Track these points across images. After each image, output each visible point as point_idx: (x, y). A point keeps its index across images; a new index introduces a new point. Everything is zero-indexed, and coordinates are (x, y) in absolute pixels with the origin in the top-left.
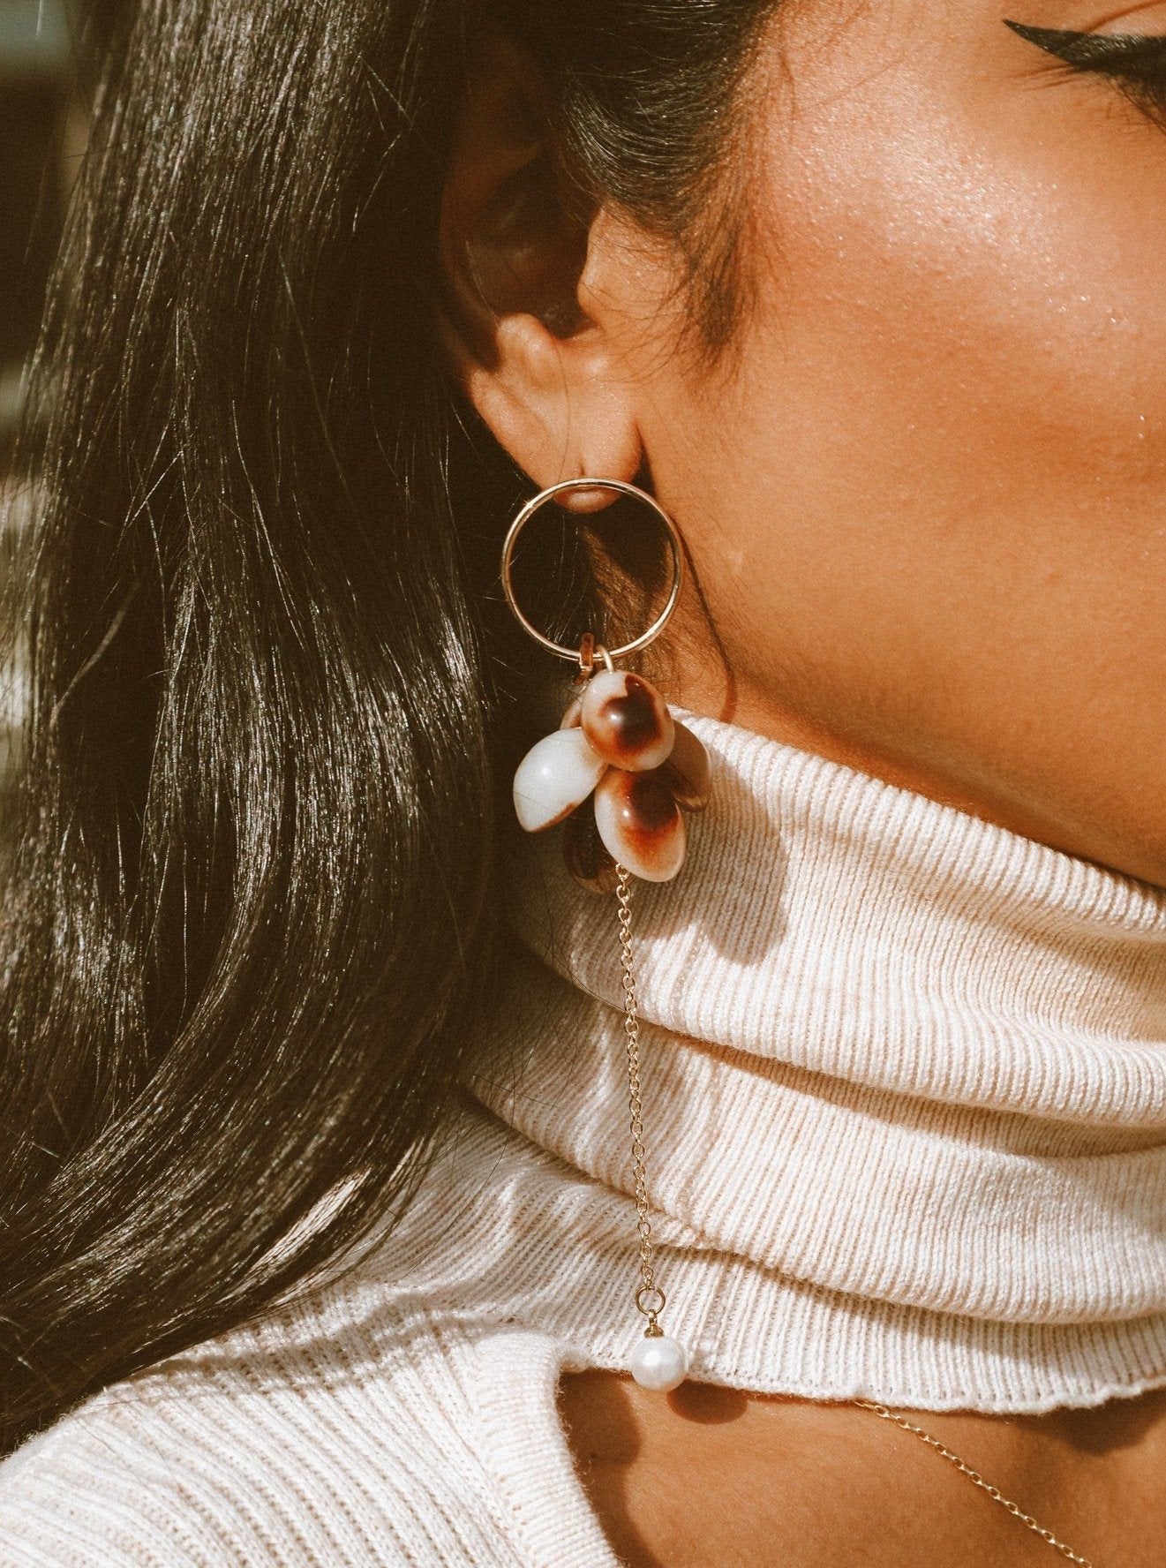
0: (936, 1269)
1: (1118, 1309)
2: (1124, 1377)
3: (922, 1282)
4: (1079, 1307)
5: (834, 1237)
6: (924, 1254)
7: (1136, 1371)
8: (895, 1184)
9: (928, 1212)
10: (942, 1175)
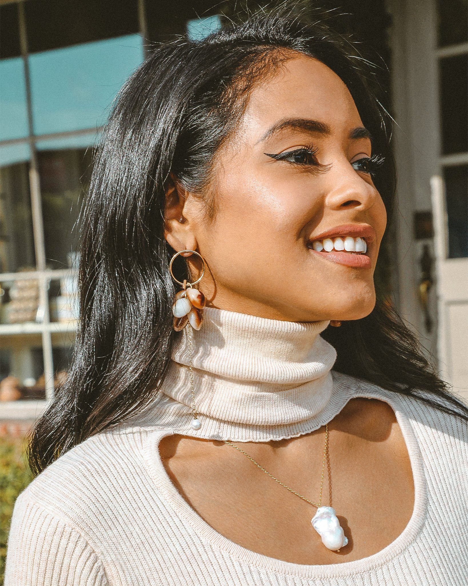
0: (243, 416)
1: (284, 422)
2: (287, 435)
3: (240, 418)
4: (275, 422)
5: (222, 410)
6: (241, 413)
7: (290, 434)
8: (234, 399)
9: (241, 404)
10: (244, 397)
